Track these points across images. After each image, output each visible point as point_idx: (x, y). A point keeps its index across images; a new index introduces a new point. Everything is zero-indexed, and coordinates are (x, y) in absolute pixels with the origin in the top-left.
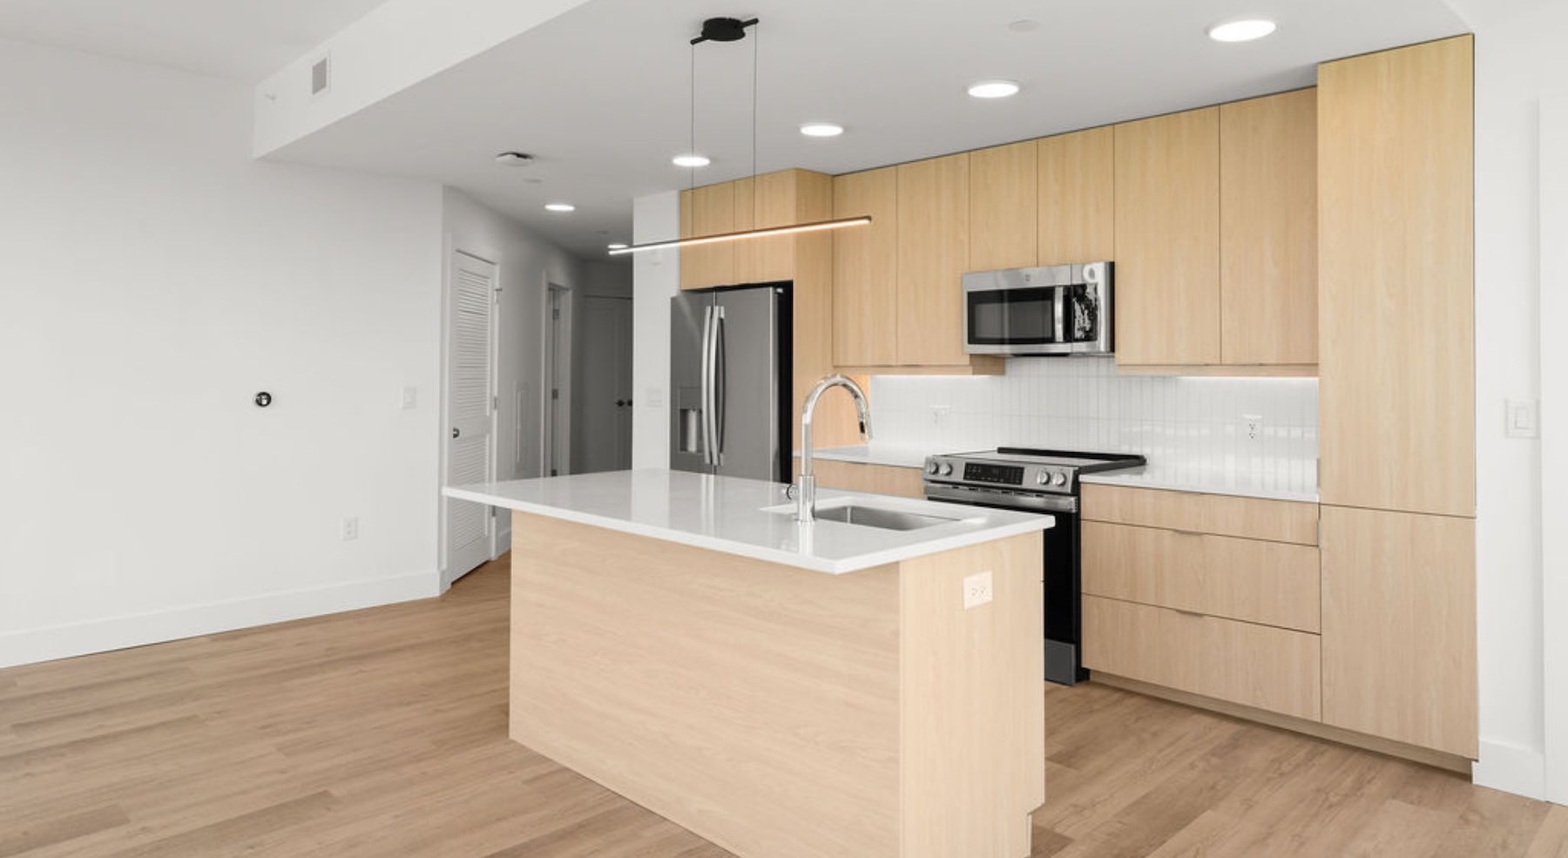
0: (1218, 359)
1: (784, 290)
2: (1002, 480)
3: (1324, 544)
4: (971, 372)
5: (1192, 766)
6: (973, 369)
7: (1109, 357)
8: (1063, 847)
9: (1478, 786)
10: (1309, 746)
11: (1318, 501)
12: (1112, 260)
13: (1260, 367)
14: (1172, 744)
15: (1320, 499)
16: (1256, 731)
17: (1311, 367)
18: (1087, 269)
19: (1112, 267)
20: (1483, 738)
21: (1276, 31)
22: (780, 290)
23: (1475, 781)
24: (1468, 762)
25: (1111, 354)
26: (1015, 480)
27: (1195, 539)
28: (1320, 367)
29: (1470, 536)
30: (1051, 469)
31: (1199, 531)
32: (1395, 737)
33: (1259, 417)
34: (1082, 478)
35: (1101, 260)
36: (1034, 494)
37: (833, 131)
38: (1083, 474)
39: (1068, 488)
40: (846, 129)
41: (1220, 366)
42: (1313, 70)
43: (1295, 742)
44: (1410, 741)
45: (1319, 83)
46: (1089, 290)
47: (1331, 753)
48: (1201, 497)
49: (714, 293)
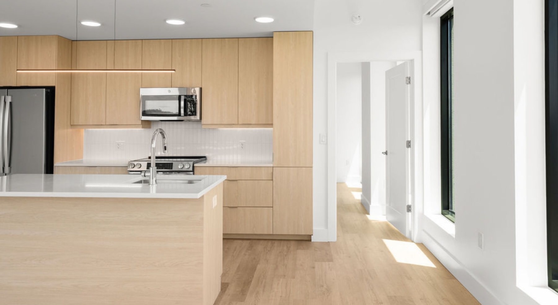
0: (237, 122)
1: (50, 91)
2: (164, 168)
3: (274, 179)
4: (141, 127)
5: (245, 255)
6: (142, 126)
7: (200, 121)
8: (228, 286)
9: (313, 242)
10: (270, 242)
11: (272, 166)
12: (201, 87)
13: (249, 125)
14: (235, 250)
15: (273, 165)
16: (254, 241)
17: (271, 125)
18: (193, 90)
19: (201, 89)
20: (315, 228)
21: (274, 22)
22: (49, 90)
23: (312, 241)
24: (310, 236)
25: (200, 120)
26: (169, 168)
27: (235, 182)
28: (273, 125)
29: (311, 172)
30: (184, 163)
31: (237, 179)
32: (293, 234)
33: (245, 141)
34: (195, 165)
35: (198, 87)
36: (177, 172)
37: (96, 24)
38: (195, 163)
39: (191, 169)
40: (103, 25)
41: (237, 125)
42: (273, 33)
43: (266, 242)
44: (296, 234)
45: (274, 36)
46: (194, 97)
47: (276, 243)
48: (237, 168)
49: (6, 90)
